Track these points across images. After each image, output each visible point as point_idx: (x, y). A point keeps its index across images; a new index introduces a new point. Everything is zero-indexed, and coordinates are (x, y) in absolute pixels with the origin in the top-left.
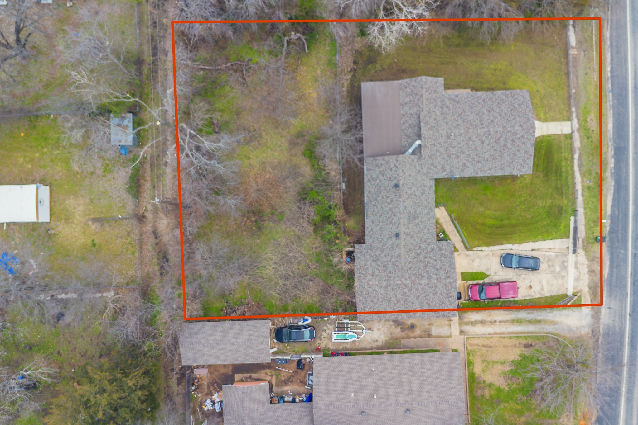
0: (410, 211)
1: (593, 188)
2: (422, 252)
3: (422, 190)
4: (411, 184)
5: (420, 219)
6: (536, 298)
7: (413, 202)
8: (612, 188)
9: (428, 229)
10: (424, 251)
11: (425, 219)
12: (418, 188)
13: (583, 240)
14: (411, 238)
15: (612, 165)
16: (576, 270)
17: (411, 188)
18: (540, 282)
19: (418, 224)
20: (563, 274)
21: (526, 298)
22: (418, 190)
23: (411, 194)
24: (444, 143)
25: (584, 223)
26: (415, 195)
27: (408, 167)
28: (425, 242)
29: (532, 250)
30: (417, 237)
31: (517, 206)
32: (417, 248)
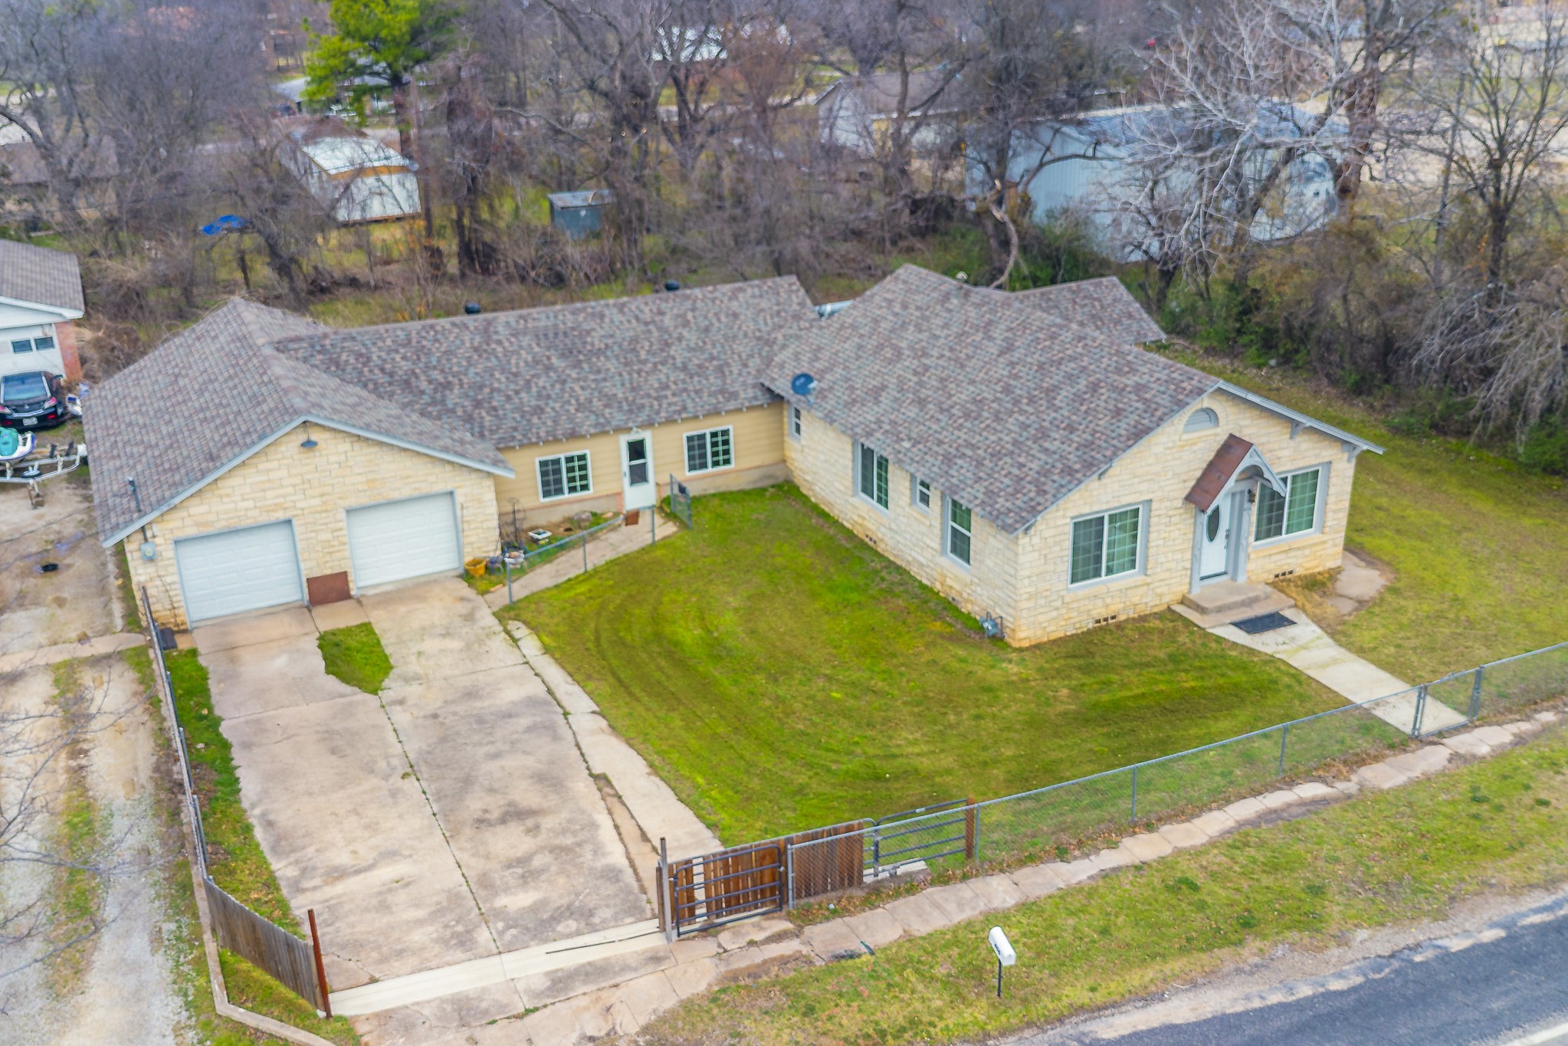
0: (588, 332)
1: (1202, 906)
2: (426, 398)
3: (700, 366)
4: (703, 324)
5: (574, 374)
6: (263, 864)
7: (635, 340)
8: (1305, 991)
9: (539, 411)
10: (434, 402)
11: (583, 396)
12: (702, 350)
13: (797, 957)
14: (476, 350)
15: (1457, 945)
16: (542, 983)
17: (686, 324)
18: (390, 855)
19: (549, 368)
20: (483, 936)
21: (259, 833)
22: (690, 349)
23: (662, 329)
24: (918, 308)
25: (920, 929)
26: (668, 345)
27: (764, 304)
28: (478, 404)
29: (601, 780)
30: (490, 372)
31: (829, 678)
32: (436, 375)
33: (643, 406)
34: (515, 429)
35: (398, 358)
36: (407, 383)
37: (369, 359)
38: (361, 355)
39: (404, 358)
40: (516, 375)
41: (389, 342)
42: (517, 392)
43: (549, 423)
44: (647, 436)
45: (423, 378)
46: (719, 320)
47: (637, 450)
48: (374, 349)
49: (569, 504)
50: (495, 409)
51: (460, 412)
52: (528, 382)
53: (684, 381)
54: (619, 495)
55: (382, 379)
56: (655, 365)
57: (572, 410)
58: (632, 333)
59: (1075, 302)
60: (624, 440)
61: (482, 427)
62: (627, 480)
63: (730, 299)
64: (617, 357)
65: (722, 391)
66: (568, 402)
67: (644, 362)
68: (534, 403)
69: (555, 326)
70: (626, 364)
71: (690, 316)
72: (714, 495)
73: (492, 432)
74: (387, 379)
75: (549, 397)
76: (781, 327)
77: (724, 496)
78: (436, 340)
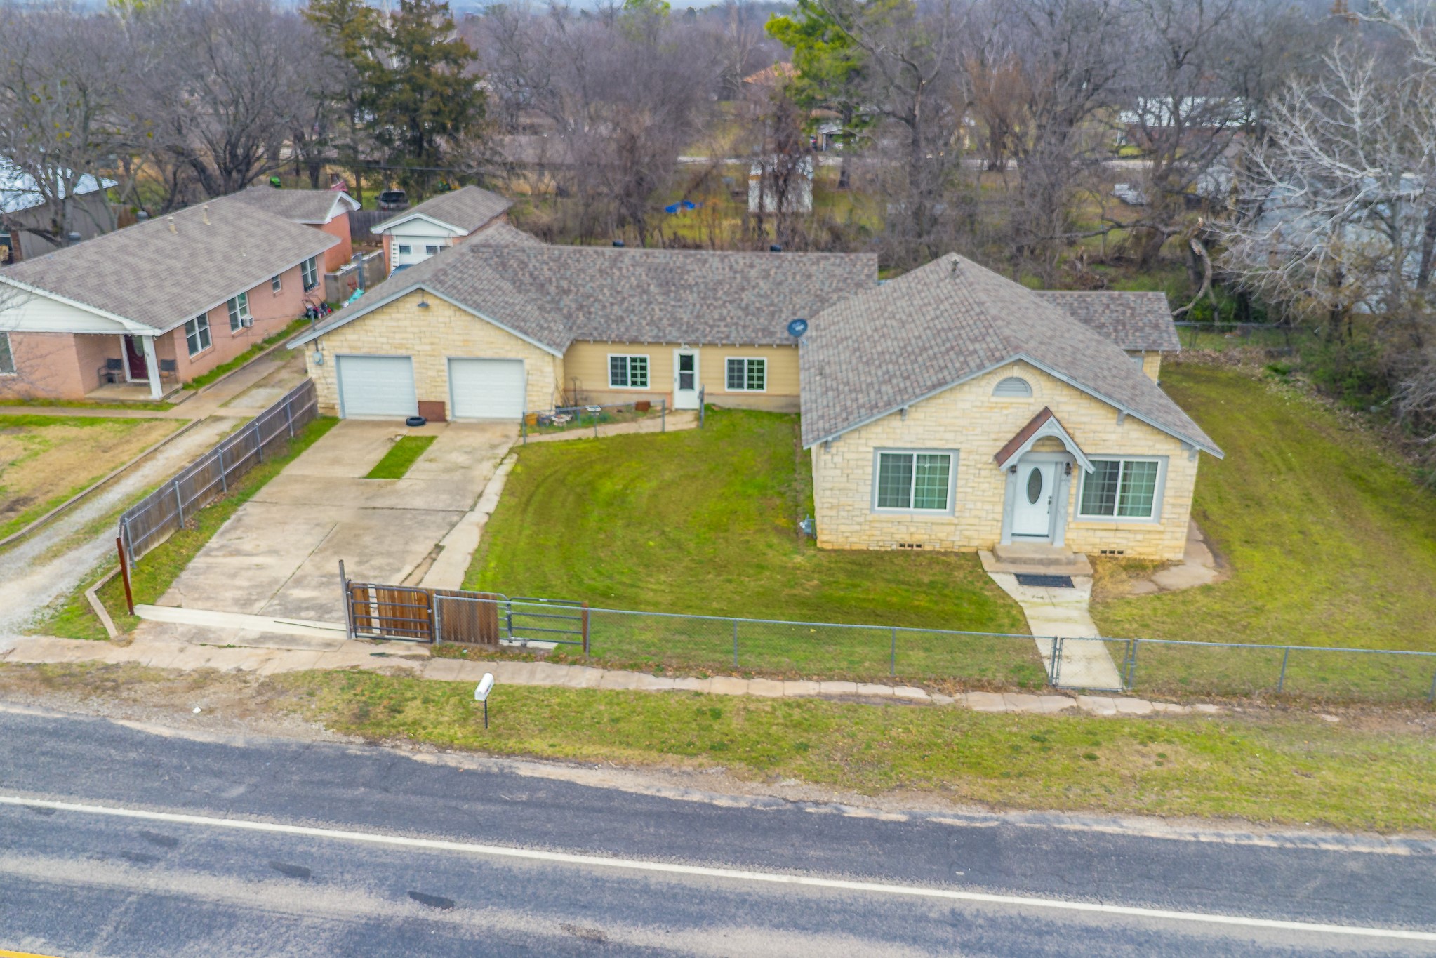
0: (688, 272)
2: (549, 298)
3: (758, 309)
4: (780, 277)
5: (660, 299)
7: (720, 283)
9: (620, 320)
10: (552, 301)
11: (658, 313)
12: (767, 297)
16: (253, 636)
17: (766, 277)
18: (272, 553)
19: (645, 292)
20: (260, 604)
22: (759, 295)
23: (746, 278)
26: (743, 289)
27: (838, 271)
28: (580, 307)
29: (438, 547)
30: (601, 287)
31: (662, 533)
32: (564, 283)
33: (697, 330)
34: (596, 329)
35: (545, 268)
36: (542, 285)
37: (527, 266)
38: (522, 262)
39: (550, 269)
40: (618, 292)
41: (545, 257)
42: (612, 304)
43: (623, 329)
44: (696, 353)
45: (554, 284)
46: (794, 278)
47: (687, 363)
48: (533, 260)
49: (629, 394)
50: (590, 313)
51: (565, 311)
52: (624, 299)
53: (739, 318)
54: (671, 394)
55: (527, 279)
56: (725, 302)
57: (644, 323)
58: (720, 277)
59: (1108, 307)
60: (677, 353)
61: (574, 323)
62: (677, 385)
63: (813, 264)
64: (699, 292)
65: (763, 330)
66: (645, 318)
67: (716, 299)
68: (620, 313)
69: (668, 264)
70: (703, 299)
71: (772, 272)
72: (744, 411)
73: (579, 328)
74: (531, 280)
75: (633, 311)
76: (841, 290)
77: (751, 413)
78: (578, 261)
